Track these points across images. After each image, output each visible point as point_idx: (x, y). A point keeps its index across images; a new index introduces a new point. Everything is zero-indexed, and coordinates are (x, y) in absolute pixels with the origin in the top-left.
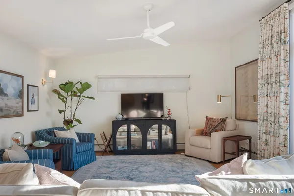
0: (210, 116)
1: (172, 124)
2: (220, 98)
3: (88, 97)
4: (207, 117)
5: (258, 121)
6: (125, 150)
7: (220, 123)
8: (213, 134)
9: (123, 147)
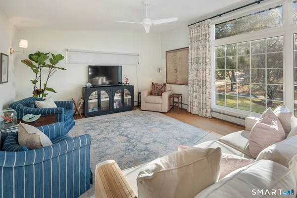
0: (155, 82)
1: (131, 88)
2: (159, 70)
3: (59, 68)
4: (152, 83)
5: (189, 84)
6: (95, 111)
7: (163, 86)
8: (163, 94)
9: (93, 110)
